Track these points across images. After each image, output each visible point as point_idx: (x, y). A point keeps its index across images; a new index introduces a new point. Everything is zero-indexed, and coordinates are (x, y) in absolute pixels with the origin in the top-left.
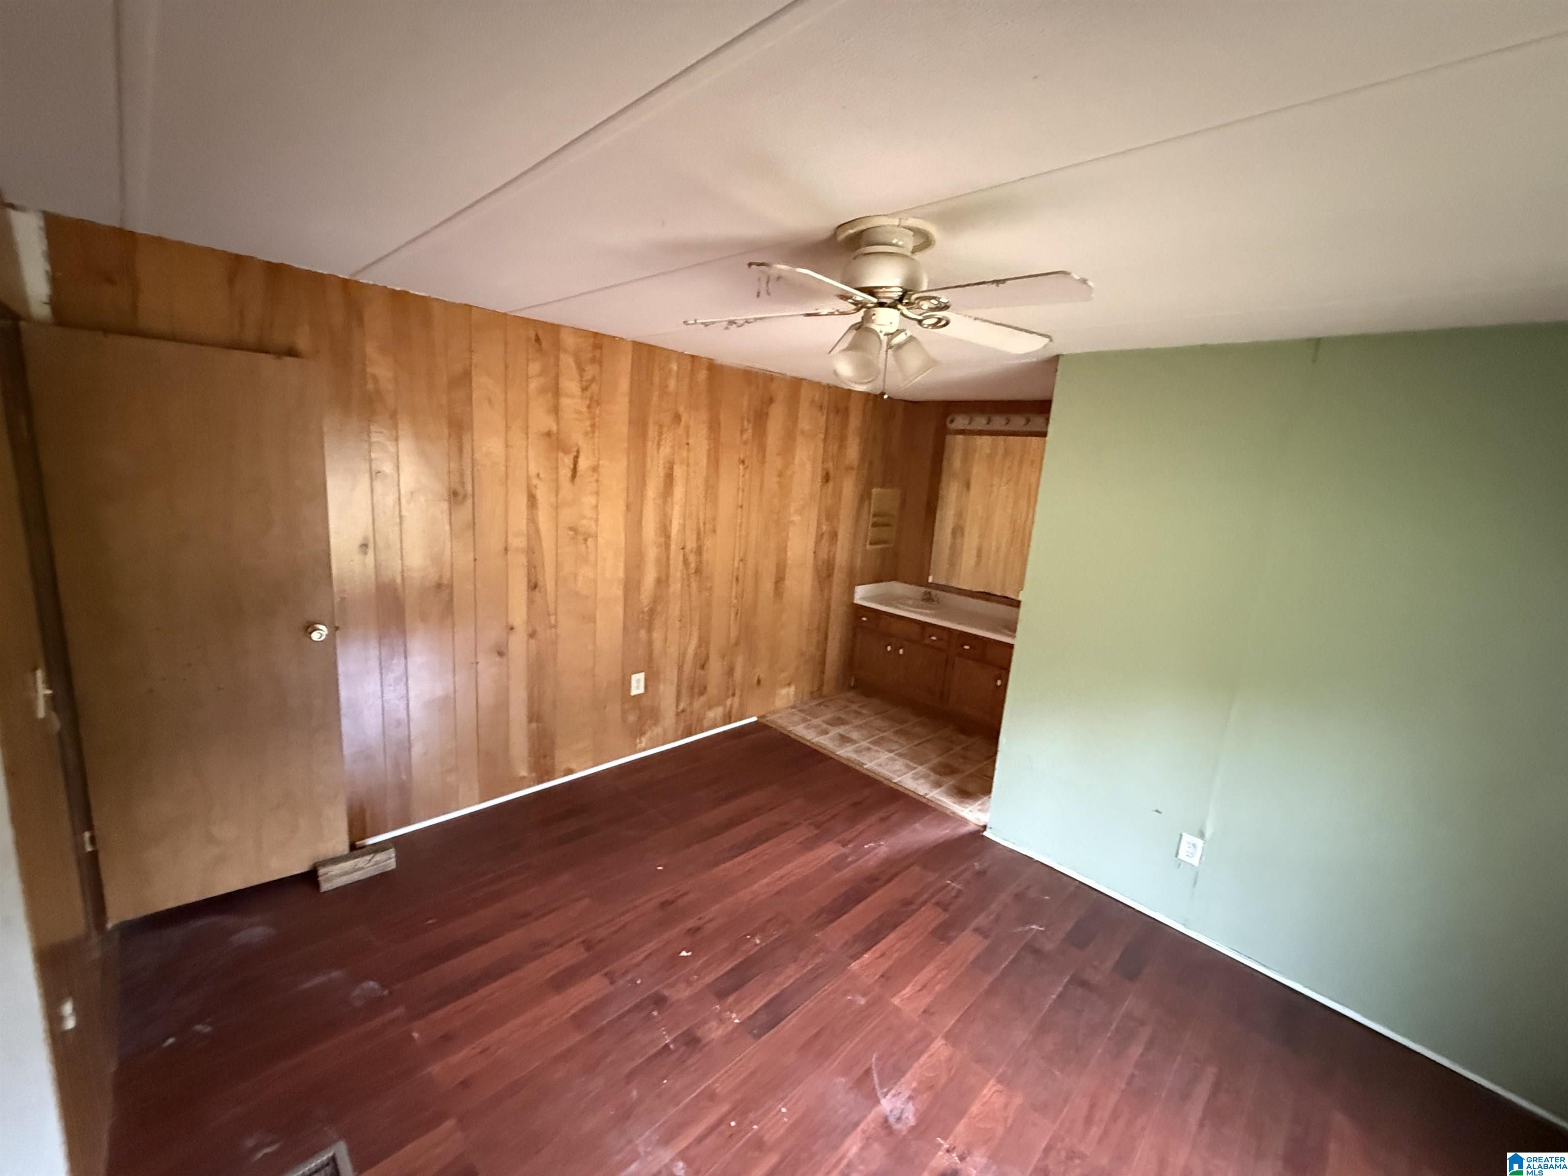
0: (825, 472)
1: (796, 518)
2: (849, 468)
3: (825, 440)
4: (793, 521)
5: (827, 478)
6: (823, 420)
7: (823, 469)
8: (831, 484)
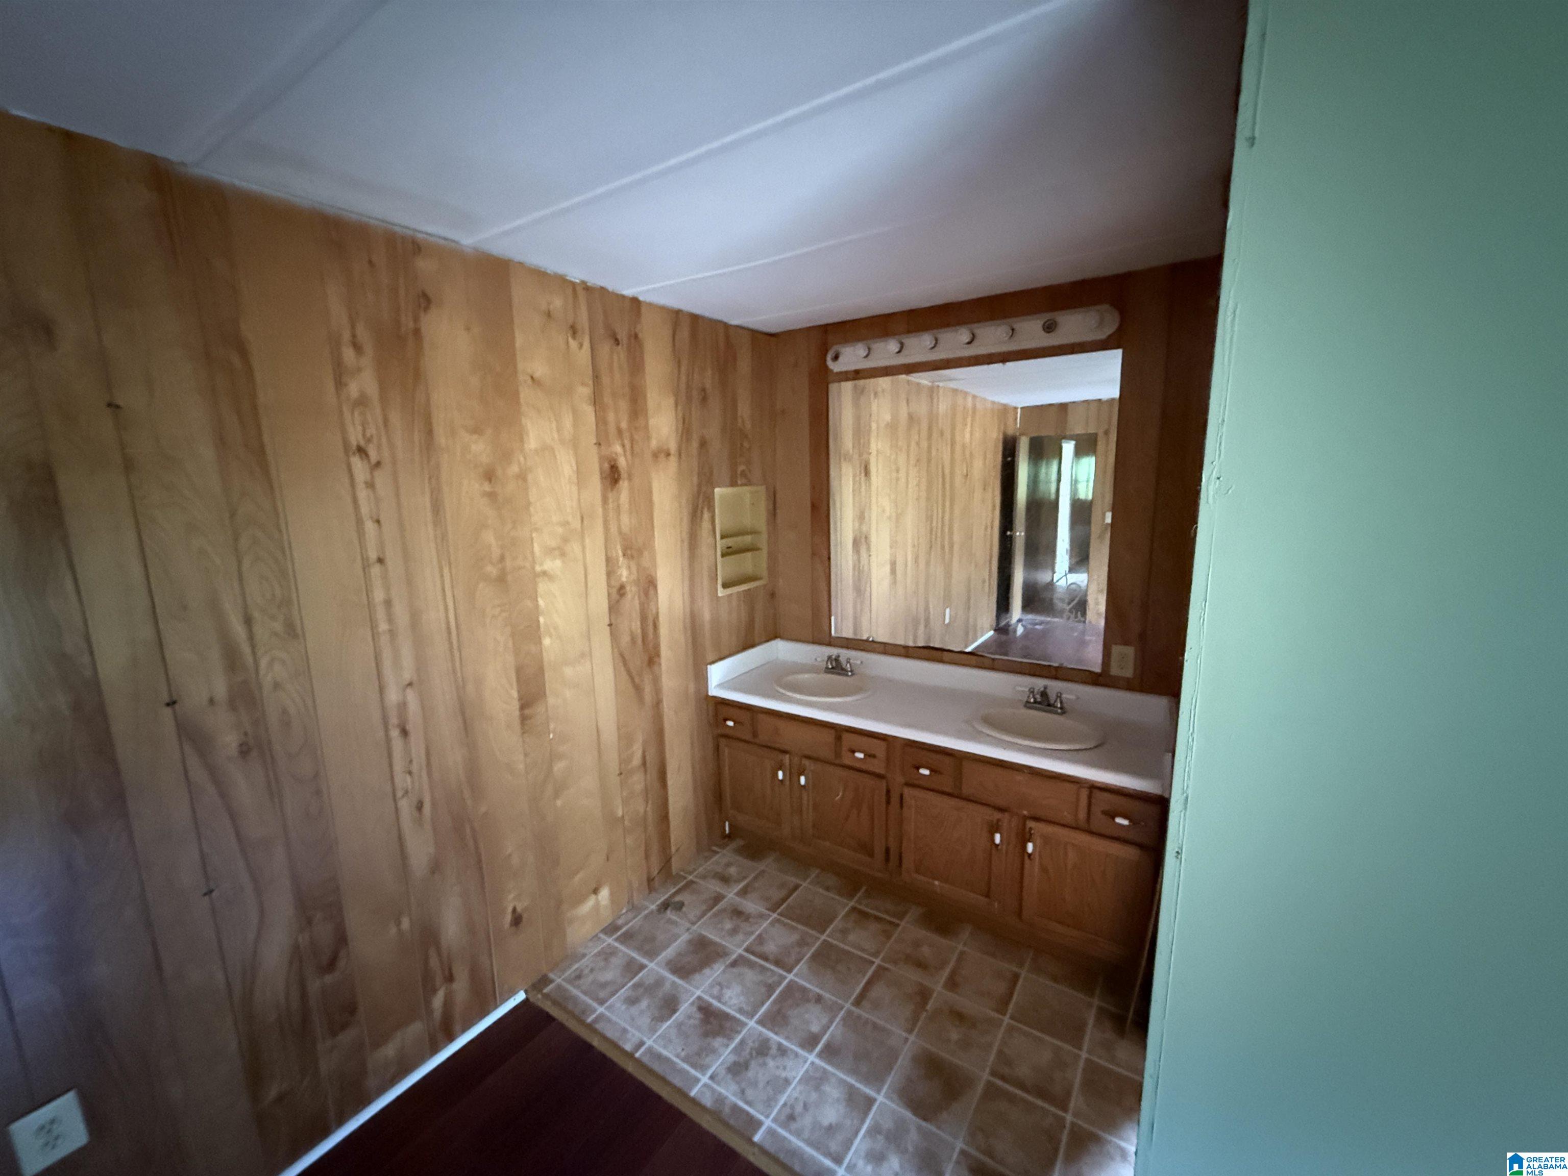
0: (606, 466)
1: (552, 565)
2: (661, 454)
3: (596, 400)
4: (544, 573)
5: (612, 475)
6: (582, 355)
7: (602, 459)
8: (624, 484)
